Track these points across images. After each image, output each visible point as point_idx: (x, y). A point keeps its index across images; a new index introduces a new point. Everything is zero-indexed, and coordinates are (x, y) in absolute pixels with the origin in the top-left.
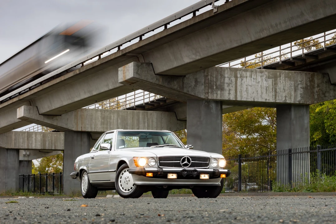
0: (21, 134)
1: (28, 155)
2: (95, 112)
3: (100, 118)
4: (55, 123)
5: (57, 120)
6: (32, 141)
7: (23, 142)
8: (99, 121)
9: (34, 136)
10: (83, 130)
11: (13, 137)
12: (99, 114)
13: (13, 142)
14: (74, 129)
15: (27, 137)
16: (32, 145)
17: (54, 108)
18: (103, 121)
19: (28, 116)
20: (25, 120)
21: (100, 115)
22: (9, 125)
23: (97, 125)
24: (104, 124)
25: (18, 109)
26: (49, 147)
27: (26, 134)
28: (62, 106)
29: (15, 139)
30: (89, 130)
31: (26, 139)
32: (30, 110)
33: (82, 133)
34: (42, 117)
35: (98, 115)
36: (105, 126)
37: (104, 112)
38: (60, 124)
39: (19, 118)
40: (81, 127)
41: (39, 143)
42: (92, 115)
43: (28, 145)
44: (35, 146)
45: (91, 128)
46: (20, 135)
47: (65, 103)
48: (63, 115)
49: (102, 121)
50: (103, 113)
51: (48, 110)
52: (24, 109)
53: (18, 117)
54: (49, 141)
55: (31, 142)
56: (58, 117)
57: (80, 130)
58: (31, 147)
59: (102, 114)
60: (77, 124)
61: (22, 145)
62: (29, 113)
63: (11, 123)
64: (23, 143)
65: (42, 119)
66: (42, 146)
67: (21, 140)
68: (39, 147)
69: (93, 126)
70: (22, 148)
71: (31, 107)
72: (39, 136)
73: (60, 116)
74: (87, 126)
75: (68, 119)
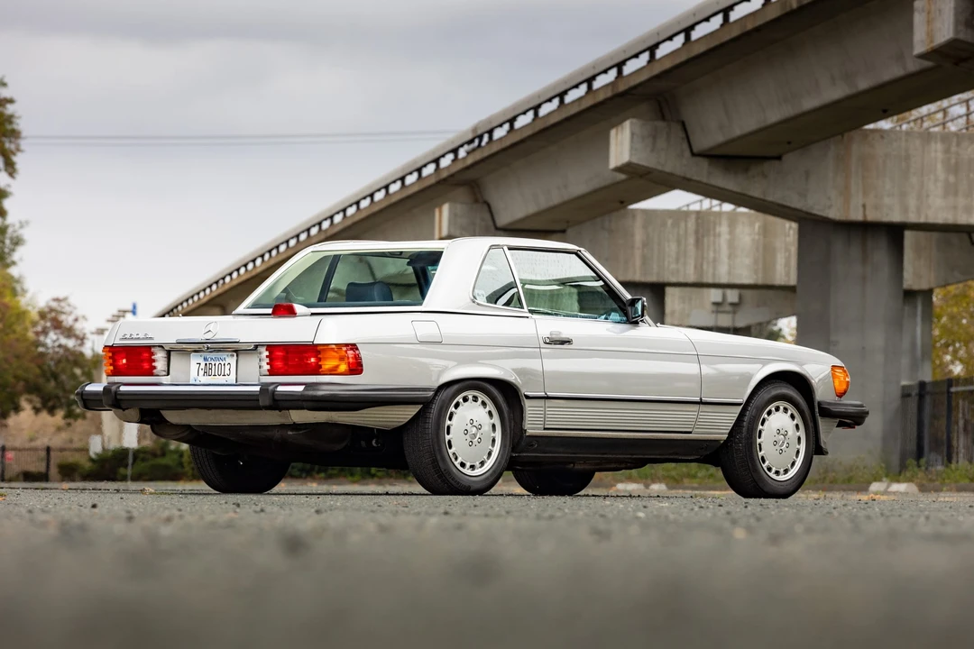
0: (670, 222)
1: (732, 304)
2: (918, 142)
3: (939, 166)
4: (756, 191)
5: (765, 176)
6: (715, 251)
7: (678, 253)
8: (936, 180)
9: (723, 229)
10: (872, 216)
11: (639, 237)
12: (936, 151)
13: (638, 253)
14: (834, 214)
15: (697, 232)
16: (715, 268)
17: (738, 132)
18: (952, 179)
19: (645, 159)
20: (641, 176)
21: (940, 155)
22: (595, 191)
23: (928, 196)
24: (956, 194)
25: (613, 132)
26: (788, 274)
27: (691, 224)
28: (763, 125)
29: (645, 244)
30: (896, 217)
31: (691, 240)
32: (654, 137)
33: (866, 229)
34: (704, 163)
35: (933, 154)
36: (962, 201)
37: (958, 145)
38: (775, 196)
39: (619, 169)
40: (864, 206)
41: (748, 261)
42: (908, 158)
43: (699, 268)
44: (729, 273)
45: (905, 210)
46: (664, 224)
47: (774, 116)
48: (789, 159)
49: (946, 181)
50: (954, 149)
51: (720, 139)
52: (633, 134)
53: (613, 163)
54: (787, 250)
55: (711, 254)
56: (767, 165)
57: (856, 215)
58: (714, 275)
59: (947, 151)
60: (846, 193)
61: (673, 266)
62: (652, 150)
63: (603, 183)
64: (677, 260)
65: (701, 170)
66: (756, 272)
67: (671, 248)
68: (746, 278)
69: (912, 202)
70: (673, 280)
71: (661, 124)
72: (747, 230)
73: (776, 163)
74: (887, 200)
75: (807, 174)
